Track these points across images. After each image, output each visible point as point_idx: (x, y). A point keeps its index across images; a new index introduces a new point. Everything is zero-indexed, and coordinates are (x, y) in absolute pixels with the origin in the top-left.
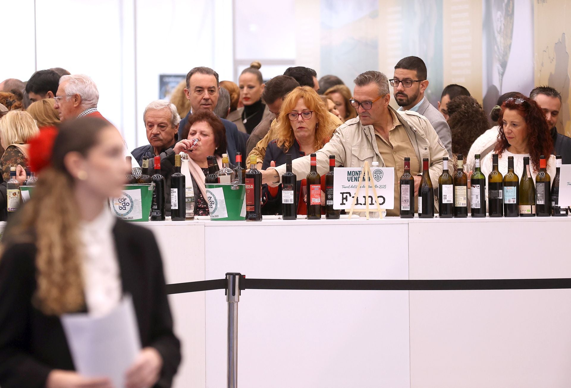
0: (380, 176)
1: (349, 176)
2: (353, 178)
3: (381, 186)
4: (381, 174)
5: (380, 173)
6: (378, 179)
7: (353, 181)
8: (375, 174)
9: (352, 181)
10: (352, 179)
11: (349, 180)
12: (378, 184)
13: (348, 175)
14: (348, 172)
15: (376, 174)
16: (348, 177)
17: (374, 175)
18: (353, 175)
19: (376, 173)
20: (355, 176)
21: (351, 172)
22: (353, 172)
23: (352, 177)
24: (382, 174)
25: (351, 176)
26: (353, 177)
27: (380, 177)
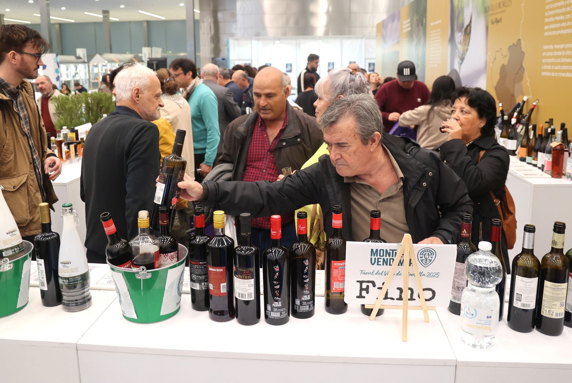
0: (430, 258)
1: (373, 257)
2: (380, 260)
3: (430, 274)
4: (432, 256)
5: (430, 254)
6: (426, 263)
7: (380, 265)
8: (421, 256)
9: (378, 264)
10: (378, 261)
11: (373, 262)
12: (426, 270)
13: (371, 256)
14: (372, 250)
15: (423, 256)
16: (371, 259)
17: (419, 256)
18: (382, 255)
19: (424, 254)
20: (384, 257)
21: (377, 250)
22: (382, 251)
23: (378, 259)
24: (434, 256)
25: (377, 256)
26: (381, 258)
27: (430, 260)
